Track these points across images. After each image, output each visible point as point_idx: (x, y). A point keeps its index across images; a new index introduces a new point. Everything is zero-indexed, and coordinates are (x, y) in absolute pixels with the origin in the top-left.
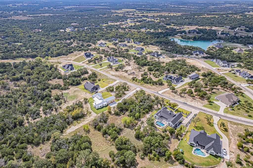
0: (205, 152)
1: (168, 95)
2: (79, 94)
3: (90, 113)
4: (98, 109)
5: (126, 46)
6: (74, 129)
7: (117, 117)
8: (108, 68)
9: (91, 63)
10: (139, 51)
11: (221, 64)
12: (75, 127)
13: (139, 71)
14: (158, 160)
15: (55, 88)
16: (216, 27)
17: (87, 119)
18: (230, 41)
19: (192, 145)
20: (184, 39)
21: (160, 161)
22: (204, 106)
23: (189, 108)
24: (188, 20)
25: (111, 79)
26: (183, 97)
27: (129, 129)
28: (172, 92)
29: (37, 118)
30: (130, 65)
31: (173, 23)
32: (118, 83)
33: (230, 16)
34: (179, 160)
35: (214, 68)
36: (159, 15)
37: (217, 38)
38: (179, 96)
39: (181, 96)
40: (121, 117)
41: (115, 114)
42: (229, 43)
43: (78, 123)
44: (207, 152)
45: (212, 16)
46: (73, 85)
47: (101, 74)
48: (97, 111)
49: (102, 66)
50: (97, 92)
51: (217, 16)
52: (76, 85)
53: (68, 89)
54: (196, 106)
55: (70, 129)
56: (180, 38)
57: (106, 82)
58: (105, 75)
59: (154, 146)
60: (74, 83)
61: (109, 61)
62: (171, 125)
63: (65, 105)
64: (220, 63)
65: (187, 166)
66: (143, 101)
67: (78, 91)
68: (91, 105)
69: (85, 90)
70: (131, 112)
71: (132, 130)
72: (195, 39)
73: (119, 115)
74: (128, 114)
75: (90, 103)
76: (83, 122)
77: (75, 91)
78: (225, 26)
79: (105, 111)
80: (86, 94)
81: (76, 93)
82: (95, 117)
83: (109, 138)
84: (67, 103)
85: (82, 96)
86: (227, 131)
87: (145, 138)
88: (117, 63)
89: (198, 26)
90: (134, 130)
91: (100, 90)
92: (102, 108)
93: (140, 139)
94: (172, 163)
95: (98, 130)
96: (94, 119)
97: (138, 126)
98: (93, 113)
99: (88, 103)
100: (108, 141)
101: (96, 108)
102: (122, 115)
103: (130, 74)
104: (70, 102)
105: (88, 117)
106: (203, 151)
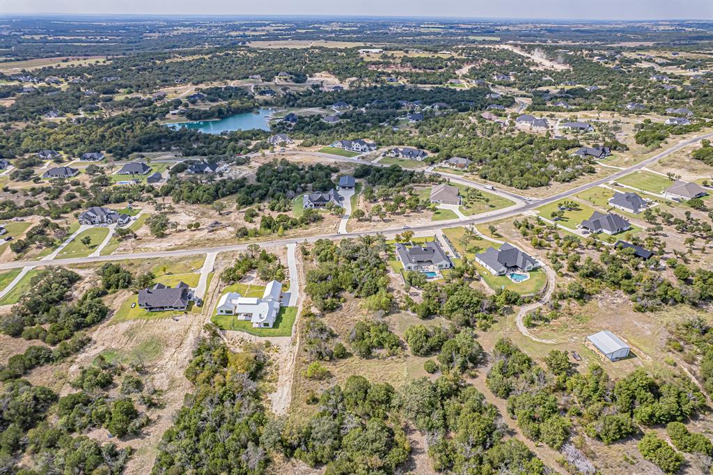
0: (521, 273)
1: (361, 229)
2: (157, 331)
3: (268, 344)
4: (276, 325)
5: (75, 174)
6: (284, 396)
7: (338, 313)
8: (120, 240)
10: (137, 173)
11: (357, 147)
12: (279, 391)
13: (221, 214)
14: (494, 322)
15: (28, 369)
16: (234, 82)
17: (281, 360)
18: (293, 106)
19: (502, 275)
20: (195, 119)
21: (497, 322)
22: (434, 219)
23: (426, 231)
24: (149, 72)
25: (181, 259)
26: (389, 221)
27: (394, 315)
28: (360, 220)
30: (174, 212)
32: (220, 258)
33: (233, 54)
34: (516, 301)
35: (355, 158)
37: (261, 105)
38: (382, 222)
39: (385, 221)
40: (345, 308)
41: (325, 312)
42: (293, 108)
43: (270, 381)
44: (524, 272)
45: (196, 57)
46: (89, 326)
47: (132, 261)
48: (277, 330)
49: (90, 245)
50: (201, 303)
51: (206, 57)
52: (99, 321)
53: (83, 344)
54: (423, 225)
55: (274, 404)
56: (185, 118)
57: (177, 271)
58: (146, 257)
59: (472, 305)
60: (88, 319)
61: (92, 224)
62: (444, 267)
63: (157, 376)
64: (355, 147)
65: (529, 302)
66: (356, 255)
67: (137, 327)
68: (243, 329)
69: (160, 314)
70: (355, 286)
71: (399, 312)
72: (222, 116)
73: (339, 307)
74: (353, 295)
75: (233, 327)
76: (280, 371)
77: (130, 334)
78: (250, 77)
79: (296, 320)
80: (177, 320)
81: (143, 335)
82: (294, 344)
83: (384, 352)
84: (156, 369)
85: (175, 330)
86: (501, 237)
87: (446, 306)
88: (127, 219)
89: (193, 84)
90: (403, 312)
91: (198, 292)
92: (279, 319)
93: (433, 316)
94: (511, 312)
95: (341, 358)
96: (296, 348)
97: (401, 301)
98: (274, 340)
99: (228, 331)
100: (390, 358)
101: (271, 326)
102: (343, 304)
103: (211, 228)
104: (161, 363)
105: (273, 355)
106: (518, 272)
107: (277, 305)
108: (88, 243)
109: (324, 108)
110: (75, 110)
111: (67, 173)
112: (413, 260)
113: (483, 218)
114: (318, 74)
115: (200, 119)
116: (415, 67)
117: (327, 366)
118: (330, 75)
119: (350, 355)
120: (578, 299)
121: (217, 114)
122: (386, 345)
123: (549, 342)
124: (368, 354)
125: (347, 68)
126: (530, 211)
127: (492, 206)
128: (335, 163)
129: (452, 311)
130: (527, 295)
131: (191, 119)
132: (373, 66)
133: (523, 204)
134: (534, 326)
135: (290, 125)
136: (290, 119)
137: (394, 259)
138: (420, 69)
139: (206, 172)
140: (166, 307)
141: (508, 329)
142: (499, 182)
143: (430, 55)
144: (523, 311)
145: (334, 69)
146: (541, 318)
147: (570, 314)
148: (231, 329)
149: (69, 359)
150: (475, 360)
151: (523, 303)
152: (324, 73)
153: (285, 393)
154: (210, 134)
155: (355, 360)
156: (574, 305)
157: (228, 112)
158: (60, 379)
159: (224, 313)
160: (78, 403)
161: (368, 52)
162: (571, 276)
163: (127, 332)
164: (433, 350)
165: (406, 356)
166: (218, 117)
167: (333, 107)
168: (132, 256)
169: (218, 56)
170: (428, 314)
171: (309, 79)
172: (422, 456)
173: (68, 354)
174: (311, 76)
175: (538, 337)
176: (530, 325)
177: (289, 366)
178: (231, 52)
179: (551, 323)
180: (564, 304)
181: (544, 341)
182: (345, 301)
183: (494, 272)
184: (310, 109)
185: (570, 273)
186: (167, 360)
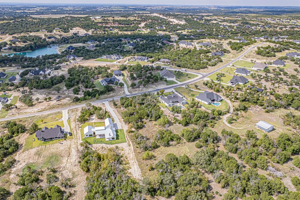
2: (53, 150)
3: (117, 147)
4: (117, 138)
6: (136, 170)
7: (145, 129)
8: (8, 110)
11: (114, 58)
12: (132, 168)
13: (59, 92)
16: (32, 33)
17: (126, 153)
18: (68, 43)
19: (210, 104)
20: (18, 51)
21: (216, 123)
22: (167, 85)
25: (48, 115)
26: (148, 87)
27: (171, 126)
28: (134, 88)
30: (32, 94)
32: (70, 112)
34: (221, 114)
35: (115, 62)
37: (51, 43)
38: (145, 88)
40: (147, 126)
41: (138, 129)
43: (126, 164)
44: (218, 102)
46: (11, 153)
48: (119, 140)
50: (70, 133)
51: (11, 22)
52: (16, 151)
53: (13, 163)
54: (164, 88)
55: (133, 174)
57: (49, 121)
58: (28, 116)
60: (10, 150)
62: (184, 103)
63: (63, 172)
65: (226, 114)
66: (143, 102)
67: (41, 150)
68: (101, 142)
69: (51, 142)
70: (148, 116)
71: (173, 125)
72: (33, 49)
73: (144, 126)
74: (148, 120)
75: (96, 142)
76: (128, 159)
77: (38, 154)
78: (41, 30)
79: (126, 135)
80: (62, 144)
81: (46, 153)
82: (130, 145)
83: (174, 143)
84: (61, 169)
85: (63, 148)
86: (200, 89)
87: (193, 120)
88: (6, 100)
89: (10, 34)
90: (174, 124)
91: (67, 129)
92: (117, 136)
93: (188, 124)
94: (220, 118)
95: (156, 148)
96: (132, 147)
97: (172, 120)
98: (120, 145)
99: (93, 145)
100: (178, 145)
101: (115, 139)
103: (58, 99)
104: (62, 165)
105: (122, 153)
106: (215, 102)
107: (114, 129)
109: (84, 43)
112: (171, 102)
113: (188, 82)
114: (74, 28)
115: (21, 51)
116: (120, 24)
117: (151, 153)
118: (80, 29)
119: (159, 146)
120: (244, 110)
121: (30, 48)
122: (175, 139)
123: (241, 128)
124: (168, 145)
125: (88, 25)
126: (206, 78)
127: (189, 78)
128: (107, 65)
129: (198, 121)
130: (224, 111)
131: (16, 51)
132: (100, 24)
133: (202, 76)
134: (232, 123)
135: (71, 52)
136: (70, 48)
137: (160, 102)
138: (122, 25)
139: (41, 74)
140: (54, 138)
141: (222, 126)
142: (186, 68)
143: (125, 19)
144: (225, 118)
145: (82, 26)
146: (233, 120)
147: (243, 117)
148: (95, 143)
149: (7, 172)
151: (224, 114)
152: (77, 28)
153: (136, 168)
154: (32, 57)
155: (162, 148)
156: (243, 112)
157: (35, 47)
158: (7, 183)
159: (88, 136)
160: (27, 192)
161: (95, 18)
162: (236, 102)
163: (36, 153)
164: (196, 138)
165: (185, 143)
166: (31, 50)
167: (89, 43)
169: (17, 21)
170: (187, 124)
171: (70, 31)
172: (213, 183)
173: (5, 170)
174: (71, 29)
175: (236, 127)
176: (231, 123)
178: (24, 19)
179: (238, 121)
180: (239, 112)
181: (239, 128)
182: (146, 123)
183: (206, 103)
184: (77, 44)
185: (236, 101)
186: (65, 163)
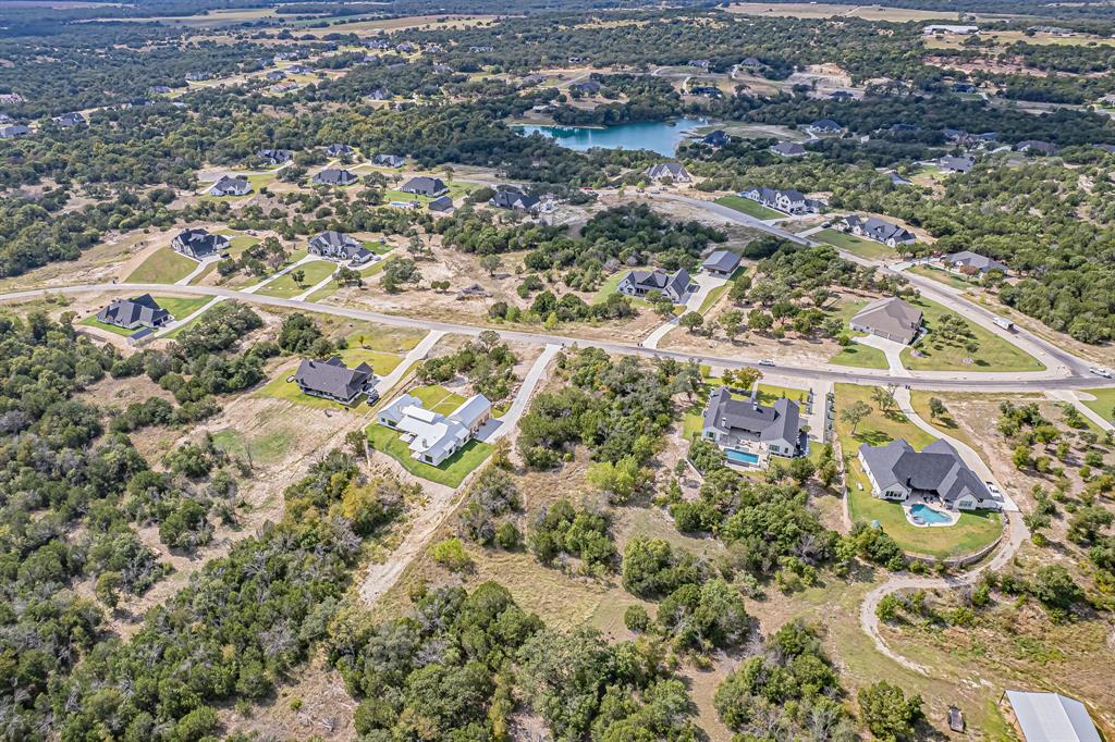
0: (943, 510)
1: (685, 348)
2: (296, 423)
3: (418, 490)
4: (444, 465)
5: (351, 181)
6: (390, 575)
7: (550, 476)
8: (341, 286)
9: (240, 277)
10: (425, 192)
11: (784, 203)
12: (388, 565)
13: (493, 276)
14: (815, 583)
15: (140, 424)
16: (661, 68)
17: (421, 520)
18: (738, 119)
19: (892, 499)
20: (566, 124)
21: (822, 585)
22: (833, 361)
23: (801, 379)
24: (540, 42)
25: (394, 330)
26: (745, 344)
27: (635, 509)
28: (693, 332)
29: (155, 581)
30: (433, 260)
31: (487, 61)
32: (444, 342)
33: (686, 22)
34: (888, 560)
35: (770, 223)
36: (403, 29)
37: (685, 111)
38: (730, 345)
39: (736, 343)
40: (565, 471)
41: (530, 468)
42: (736, 123)
43: (386, 546)
44: (950, 508)
45: (623, 23)
46: (230, 391)
47: (332, 318)
48: (442, 473)
49: (303, 283)
50: (376, 399)
51: (639, 24)
52: (244, 389)
53: (211, 412)
54: (806, 366)
55: (370, 580)
56: (551, 119)
57: (379, 347)
58: (353, 316)
59: (780, 537)
60: (231, 382)
61: (322, 254)
62: (782, 451)
63: (258, 485)
64: (780, 202)
65: (919, 571)
66: (629, 387)
67: (276, 410)
68: (398, 455)
69: (315, 401)
70: (600, 439)
71: (647, 507)
72: (610, 122)
73: (556, 467)
74: (590, 454)
75: (387, 449)
76: (408, 537)
77: (264, 416)
78: (691, 62)
79: (480, 467)
80: (329, 416)
81: (277, 423)
82: (453, 502)
83: (577, 564)
84: (262, 475)
85: (318, 429)
86: (955, 426)
87: (732, 521)
88: (367, 257)
89: (594, 66)
90: (656, 508)
91: (382, 386)
92: (457, 455)
93: (704, 533)
94: (867, 576)
95: (506, 548)
96: (452, 510)
97: (662, 489)
98: (429, 487)
99: (378, 452)
100: (582, 578)
101: (435, 463)
102: (566, 464)
103: (463, 294)
104: (274, 468)
105: (416, 507)
106: (935, 506)
107: (463, 433)
108: (301, 280)
109: (792, 128)
110: (406, 92)
111: (340, 179)
112: (723, 424)
113: (941, 382)
114: (816, 67)
115: (573, 123)
116: (1032, 66)
117: (477, 554)
118: (838, 70)
119: (523, 549)
120: (1050, 604)
121: (602, 119)
123: (913, 666)
124: (549, 555)
125: (878, 60)
126: (1071, 392)
127: (981, 363)
128: (728, 225)
129: (739, 535)
130: (920, 556)
131: (560, 122)
132: (937, 59)
133: (1064, 372)
134: (900, 621)
135: (710, 151)
136: (715, 141)
137: (699, 412)
139: (516, 207)
140: (326, 393)
141: (837, 608)
142: (1039, 318)
143: (1081, 41)
144: (894, 584)
145: (850, 61)
146: (924, 611)
147: (1009, 630)
148: (382, 451)
149: (185, 427)
150: (720, 637)
151: (903, 567)
152: (828, 67)
153: (395, 571)
154: (567, 150)
155: (525, 561)
156: (1034, 616)
157: (622, 117)
158: (163, 449)
159: (386, 424)
160: (153, 485)
161: (942, 31)
162: (1068, 553)
163: (263, 413)
165: (611, 585)
166: (603, 124)
167: (810, 129)
168: (338, 311)
169: (659, 24)
170: (694, 526)
171: (796, 74)
173: (186, 421)
174: (801, 69)
175: (893, 647)
176: (887, 614)
177: (424, 534)
178: (683, 19)
179: (945, 632)
180: (1007, 604)
181: (901, 659)
182: (571, 459)
183: (877, 490)
184: (765, 128)
185: (1072, 547)
186: (284, 467)
